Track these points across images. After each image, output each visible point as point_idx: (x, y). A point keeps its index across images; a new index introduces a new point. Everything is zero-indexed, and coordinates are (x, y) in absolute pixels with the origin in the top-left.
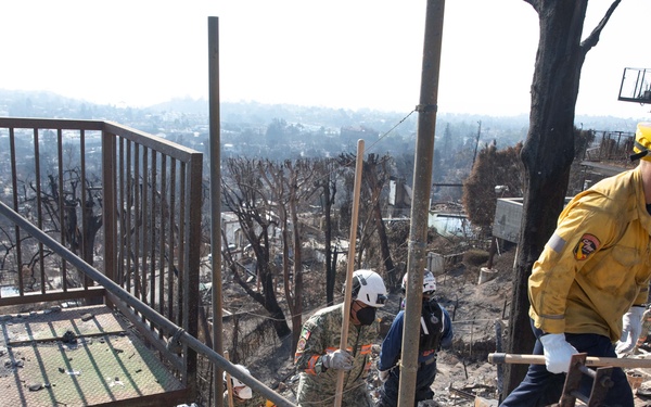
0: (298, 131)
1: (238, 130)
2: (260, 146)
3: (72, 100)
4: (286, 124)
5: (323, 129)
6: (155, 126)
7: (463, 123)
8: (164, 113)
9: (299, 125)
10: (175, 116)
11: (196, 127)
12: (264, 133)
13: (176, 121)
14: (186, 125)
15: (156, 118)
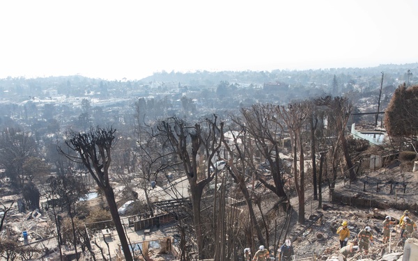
0: (236, 88)
1: (199, 90)
2: (214, 99)
3: (94, 79)
4: (228, 84)
5: (252, 85)
6: (146, 92)
7: (343, 74)
8: (151, 83)
9: (236, 84)
10: (158, 84)
11: (172, 90)
12: (215, 91)
13: (159, 87)
14: (165, 89)
15: (146, 86)
